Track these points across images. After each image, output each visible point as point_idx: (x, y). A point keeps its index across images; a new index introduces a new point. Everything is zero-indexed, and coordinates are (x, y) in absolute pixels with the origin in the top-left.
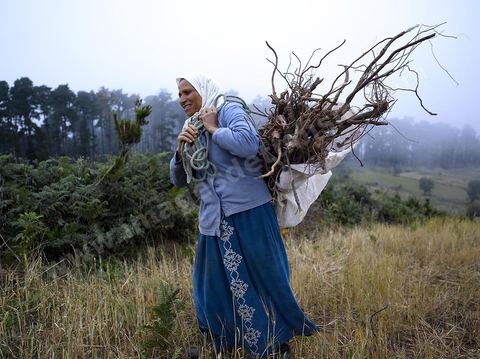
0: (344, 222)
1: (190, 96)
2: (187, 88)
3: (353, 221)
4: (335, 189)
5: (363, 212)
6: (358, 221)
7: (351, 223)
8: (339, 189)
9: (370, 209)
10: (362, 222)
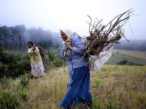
0: (57, 66)
1: (64, 36)
2: (63, 34)
3: (60, 65)
4: (54, 56)
5: (63, 63)
6: (62, 65)
7: (59, 66)
8: (56, 56)
9: (65, 62)
10: (63, 66)
